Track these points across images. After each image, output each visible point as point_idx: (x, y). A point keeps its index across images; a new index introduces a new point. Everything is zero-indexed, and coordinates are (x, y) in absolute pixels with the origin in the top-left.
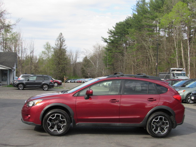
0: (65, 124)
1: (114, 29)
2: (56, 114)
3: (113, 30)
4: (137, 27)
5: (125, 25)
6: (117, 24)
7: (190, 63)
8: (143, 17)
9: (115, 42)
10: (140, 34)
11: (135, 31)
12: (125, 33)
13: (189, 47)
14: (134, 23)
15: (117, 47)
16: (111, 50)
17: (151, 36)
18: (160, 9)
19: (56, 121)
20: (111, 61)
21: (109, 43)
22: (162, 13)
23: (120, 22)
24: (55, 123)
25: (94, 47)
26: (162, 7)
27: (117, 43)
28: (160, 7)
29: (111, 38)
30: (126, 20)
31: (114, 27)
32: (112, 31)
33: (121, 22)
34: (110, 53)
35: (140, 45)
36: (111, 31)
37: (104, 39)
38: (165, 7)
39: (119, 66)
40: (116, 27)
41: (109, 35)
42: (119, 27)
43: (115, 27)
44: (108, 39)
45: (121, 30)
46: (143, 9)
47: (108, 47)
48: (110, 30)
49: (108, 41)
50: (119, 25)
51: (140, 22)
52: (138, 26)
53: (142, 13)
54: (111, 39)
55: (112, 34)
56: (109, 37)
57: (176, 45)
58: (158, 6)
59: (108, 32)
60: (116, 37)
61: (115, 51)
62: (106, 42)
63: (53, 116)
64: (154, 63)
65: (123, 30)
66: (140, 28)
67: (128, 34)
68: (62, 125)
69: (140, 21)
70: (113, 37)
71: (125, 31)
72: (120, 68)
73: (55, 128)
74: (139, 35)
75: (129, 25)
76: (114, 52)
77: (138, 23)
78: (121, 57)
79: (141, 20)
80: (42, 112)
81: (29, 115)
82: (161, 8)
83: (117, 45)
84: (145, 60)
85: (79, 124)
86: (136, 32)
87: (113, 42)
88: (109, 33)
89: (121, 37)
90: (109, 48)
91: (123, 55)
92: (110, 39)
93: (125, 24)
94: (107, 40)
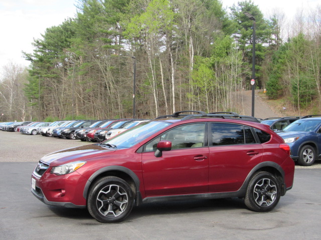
0: (127, 201)
1: (43, 39)
2: (111, 186)
3: (41, 40)
4: (85, 35)
5: (62, 32)
6: (47, 29)
7: (175, 93)
8: (95, 18)
9: (45, 60)
10: (91, 48)
11: (82, 41)
12: (62, 44)
13: (173, 69)
14: (81, 30)
15: (49, 68)
16: (38, 73)
17: (108, 50)
18: (125, 8)
19: (111, 197)
20: (38, 91)
21: (35, 61)
22: (128, 13)
23: (52, 27)
24: (108, 200)
25: (6, 68)
26: (128, 4)
27: (49, 62)
28: (123, 5)
29: (39, 53)
30: (63, 23)
31: (42, 35)
32: (40, 42)
33: (55, 27)
34: (38, 78)
35: (90, 65)
36: (38, 42)
37: (27, 55)
38: (132, 5)
39: (53, 100)
40: (47, 35)
41: (35, 48)
42: (52, 34)
43: (44, 34)
44: (33, 54)
45: (56, 40)
46: (95, 6)
47: (33, 68)
48: (36, 40)
49: (33, 58)
50: (52, 32)
51: (89, 27)
52: (87, 34)
53: (92, 13)
54: (39, 56)
55: (40, 47)
56: (35, 52)
57: (153, 65)
58: (120, 2)
59: (32, 43)
60: (47, 51)
61: (46, 75)
62: (30, 59)
63: (106, 190)
64: (114, 94)
65: (58, 40)
66: (90, 37)
67: (68, 46)
68: (120, 204)
69: (90, 25)
70: (42, 52)
71: (62, 42)
72: (55, 103)
73: (110, 210)
74: (88, 48)
75: (70, 32)
76: (44, 77)
77: (87, 29)
78: (56, 84)
79: (92, 24)
80: (88, 183)
81: (63, 189)
82: (125, 6)
83: (48, 64)
84: (99, 90)
85: (147, 199)
86: (83, 44)
87: (41, 60)
88: (35, 45)
89: (55, 51)
90: (35, 70)
91: (59, 82)
92: (37, 56)
93: (63, 30)
94: (31, 56)
